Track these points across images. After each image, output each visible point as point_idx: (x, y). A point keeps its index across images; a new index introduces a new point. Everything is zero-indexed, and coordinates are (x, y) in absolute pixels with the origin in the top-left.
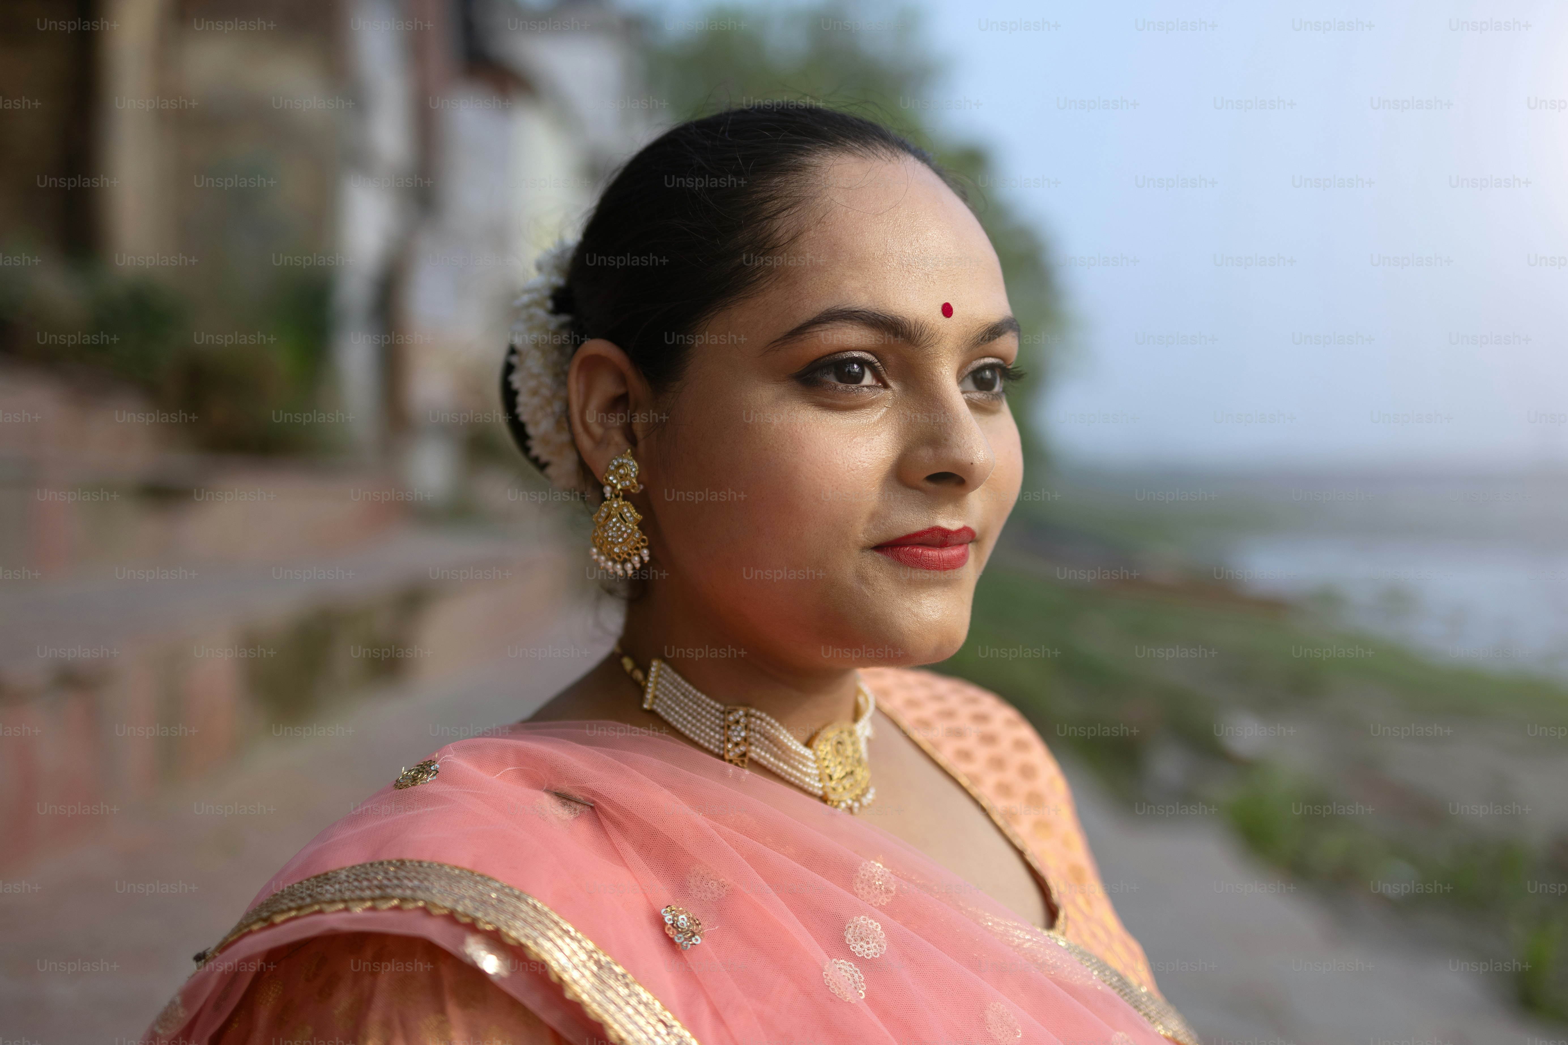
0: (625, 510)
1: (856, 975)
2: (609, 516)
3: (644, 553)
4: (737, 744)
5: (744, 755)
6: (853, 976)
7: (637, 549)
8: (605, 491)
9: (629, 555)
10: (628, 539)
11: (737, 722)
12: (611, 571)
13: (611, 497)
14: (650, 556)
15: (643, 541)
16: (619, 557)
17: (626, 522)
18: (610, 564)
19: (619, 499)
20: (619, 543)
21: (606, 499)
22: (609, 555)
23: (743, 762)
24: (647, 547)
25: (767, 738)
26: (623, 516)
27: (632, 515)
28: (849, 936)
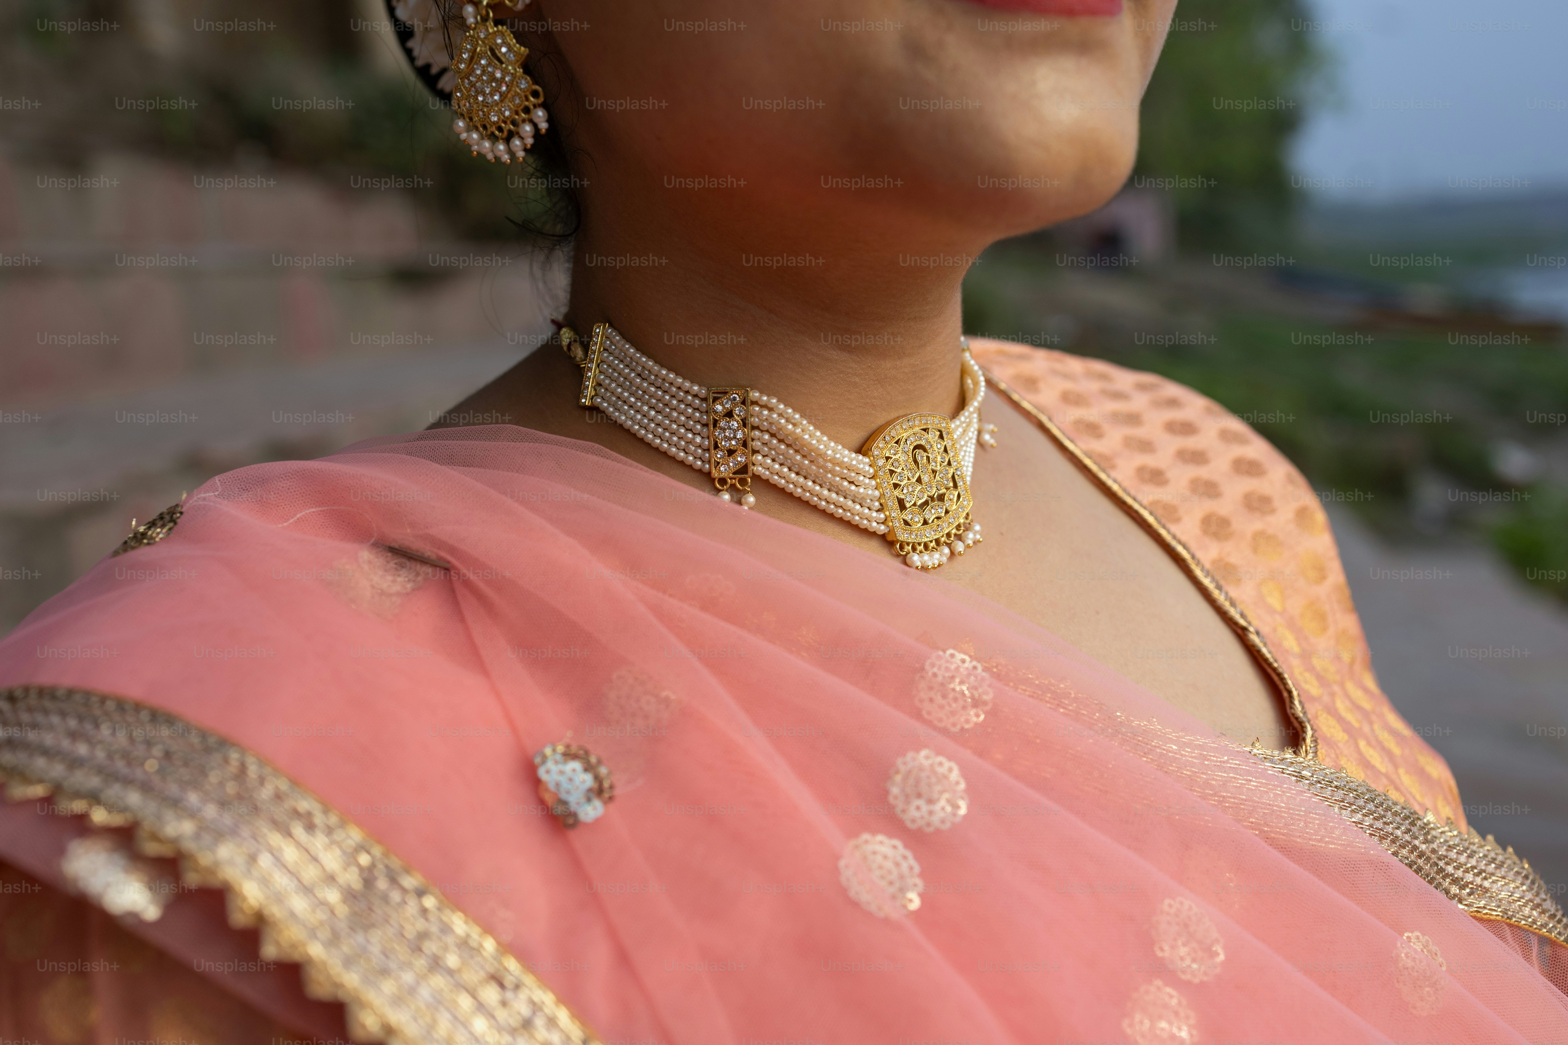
0: (499, 41)
1: (905, 866)
2: (474, 57)
3: (539, 117)
4: (731, 452)
5: (743, 470)
6: (897, 865)
7: (527, 110)
8: (464, 14)
9: (514, 123)
10: (508, 92)
11: (729, 414)
12: (490, 156)
13: (477, 23)
14: (549, 121)
15: (535, 94)
16: (500, 129)
17: (501, 62)
18: (487, 144)
19: (488, 24)
20: (496, 103)
21: (469, 28)
22: (485, 127)
23: (743, 482)
24: (544, 106)
25: (781, 441)
26: (497, 51)
27: (510, 49)
28: (895, 790)
